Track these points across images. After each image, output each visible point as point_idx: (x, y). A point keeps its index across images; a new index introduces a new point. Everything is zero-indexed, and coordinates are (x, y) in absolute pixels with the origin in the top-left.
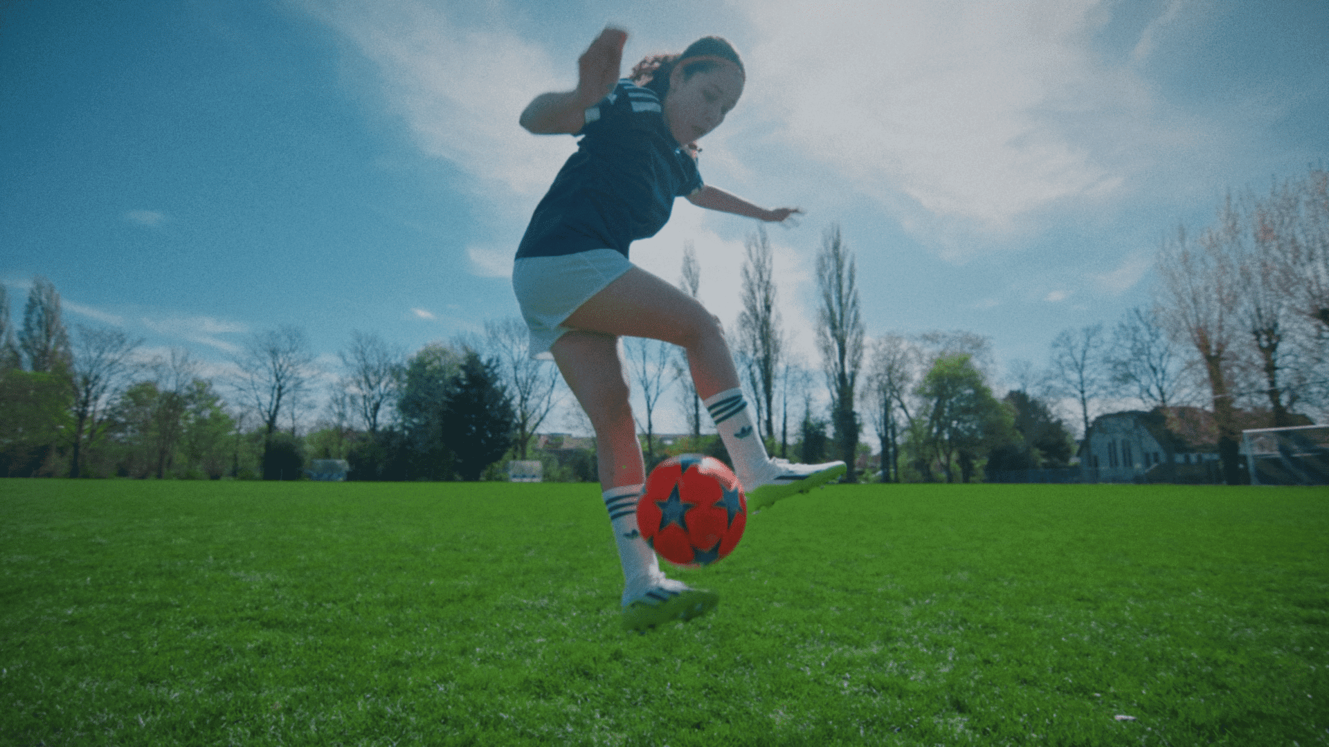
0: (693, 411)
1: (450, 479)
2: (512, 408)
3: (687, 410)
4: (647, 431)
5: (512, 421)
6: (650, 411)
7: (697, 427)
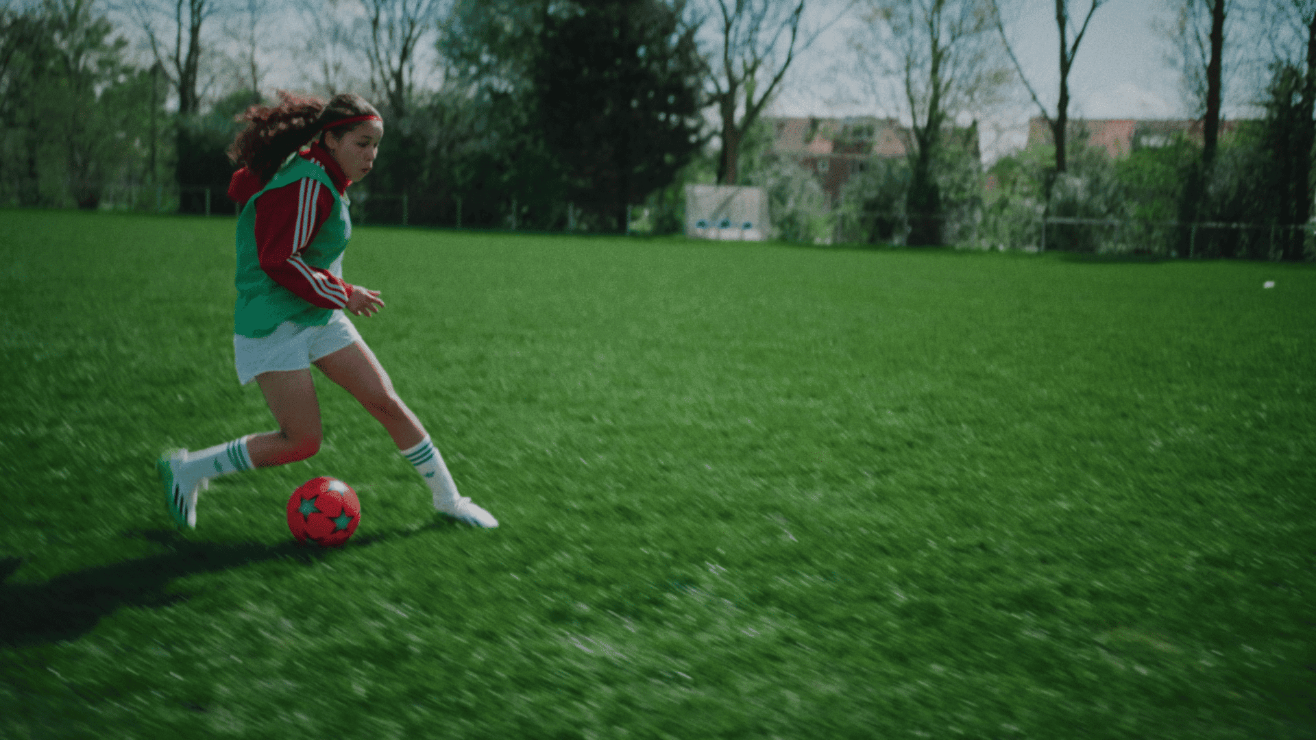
0: (1201, 56)
1: (559, 227)
2: (702, 51)
3: (1186, 51)
4: (1053, 113)
5: (699, 85)
6: (1065, 66)
7: (1213, 99)
